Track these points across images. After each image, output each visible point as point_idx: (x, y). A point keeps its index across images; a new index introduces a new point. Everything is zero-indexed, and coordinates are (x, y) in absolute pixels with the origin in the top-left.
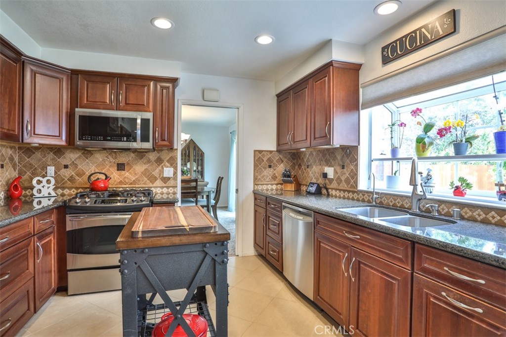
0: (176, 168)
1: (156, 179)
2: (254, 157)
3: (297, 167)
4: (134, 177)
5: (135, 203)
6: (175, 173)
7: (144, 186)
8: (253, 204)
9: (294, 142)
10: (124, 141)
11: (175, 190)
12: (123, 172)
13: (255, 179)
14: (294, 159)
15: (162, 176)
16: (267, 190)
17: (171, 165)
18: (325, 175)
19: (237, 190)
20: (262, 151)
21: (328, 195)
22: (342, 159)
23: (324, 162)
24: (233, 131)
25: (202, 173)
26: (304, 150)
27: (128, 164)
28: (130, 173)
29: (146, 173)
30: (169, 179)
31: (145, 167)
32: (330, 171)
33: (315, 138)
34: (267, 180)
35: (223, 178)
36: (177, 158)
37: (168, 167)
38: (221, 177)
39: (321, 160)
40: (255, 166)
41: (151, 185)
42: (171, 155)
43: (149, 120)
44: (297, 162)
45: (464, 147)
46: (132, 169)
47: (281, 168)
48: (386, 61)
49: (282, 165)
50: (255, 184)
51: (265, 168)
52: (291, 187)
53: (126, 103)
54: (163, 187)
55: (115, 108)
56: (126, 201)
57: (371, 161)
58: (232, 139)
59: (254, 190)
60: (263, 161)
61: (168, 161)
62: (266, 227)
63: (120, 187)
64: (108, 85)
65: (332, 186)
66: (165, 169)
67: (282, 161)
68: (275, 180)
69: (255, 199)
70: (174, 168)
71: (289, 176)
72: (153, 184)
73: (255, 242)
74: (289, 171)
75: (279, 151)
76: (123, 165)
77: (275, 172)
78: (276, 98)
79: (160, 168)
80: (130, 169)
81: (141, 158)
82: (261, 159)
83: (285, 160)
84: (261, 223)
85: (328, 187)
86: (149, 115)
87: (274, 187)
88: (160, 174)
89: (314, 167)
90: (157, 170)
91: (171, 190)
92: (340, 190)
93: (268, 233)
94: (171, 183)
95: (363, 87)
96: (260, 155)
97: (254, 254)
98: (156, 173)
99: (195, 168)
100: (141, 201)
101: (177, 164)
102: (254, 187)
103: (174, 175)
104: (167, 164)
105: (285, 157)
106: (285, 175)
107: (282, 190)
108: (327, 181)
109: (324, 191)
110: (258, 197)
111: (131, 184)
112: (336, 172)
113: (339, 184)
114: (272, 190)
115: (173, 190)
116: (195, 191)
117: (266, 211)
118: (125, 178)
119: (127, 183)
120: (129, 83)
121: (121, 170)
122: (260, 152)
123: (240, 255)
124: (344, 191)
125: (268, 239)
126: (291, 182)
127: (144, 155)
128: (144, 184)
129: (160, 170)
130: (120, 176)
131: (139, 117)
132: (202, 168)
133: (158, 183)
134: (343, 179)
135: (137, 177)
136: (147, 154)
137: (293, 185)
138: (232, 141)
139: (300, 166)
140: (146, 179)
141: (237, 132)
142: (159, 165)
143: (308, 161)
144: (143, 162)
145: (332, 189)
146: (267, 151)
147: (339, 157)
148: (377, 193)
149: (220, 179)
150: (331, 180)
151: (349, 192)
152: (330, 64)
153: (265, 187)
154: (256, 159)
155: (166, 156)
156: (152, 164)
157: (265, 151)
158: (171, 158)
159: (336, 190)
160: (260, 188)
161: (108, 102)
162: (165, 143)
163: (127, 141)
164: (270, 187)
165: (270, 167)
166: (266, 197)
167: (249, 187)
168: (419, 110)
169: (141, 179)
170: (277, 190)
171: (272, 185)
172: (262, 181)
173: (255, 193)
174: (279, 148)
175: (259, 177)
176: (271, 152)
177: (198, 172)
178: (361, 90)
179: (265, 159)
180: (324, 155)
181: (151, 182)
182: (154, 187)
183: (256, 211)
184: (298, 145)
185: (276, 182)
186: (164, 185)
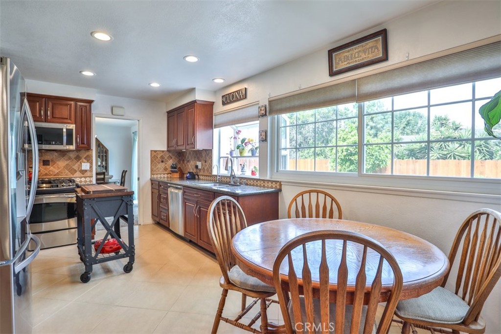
0: (91, 163)
1: (76, 171)
2: (151, 156)
3: (181, 162)
4: (58, 170)
5: (65, 187)
6: (91, 167)
7: (66, 176)
8: (150, 188)
9: (177, 146)
10: (53, 144)
11: (91, 179)
12: (48, 167)
13: (152, 170)
14: (180, 156)
15: (80, 169)
16: (161, 178)
17: (88, 161)
18: (197, 167)
19: (139, 179)
20: (157, 151)
21: (199, 179)
22: (205, 157)
23: (196, 159)
24: (136, 132)
25: (106, 168)
26: (185, 150)
27: (52, 161)
28: (54, 167)
29: (66, 167)
30: (86, 171)
31: (66, 163)
32: (199, 164)
33: (188, 144)
34: (161, 171)
35: (126, 171)
36: (92, 156)
37: (85, 162)
38: (125, 170)
39: (195, 157)
40: (152, 161)
41: (72, 176)
42: (87, 154)
43: (72, 130)
44: (182, 158)
45: (255, 152)
46: (56, 164)
47: (170, 162)
48: (224, 104)
49: (171, 160)
50: (152, 174)
51: (159, 163)
52: (177, 175)
53: (53, 117)
54: (81, 177)
55: (44, 120)
56: (57, 186)
57: (220, 158)
58: (134, 138)
59: (151, 178)
60: (157, 158)
61: (85, 158)
62: (159, 202)
63: (46, 178)
64: (38, 103)
65: (200, 174)
66: (83, 164)
67: (172, 158)
68: (166, 171)
69: (152, 184)
70: (90, 164)
71: (175, 168)
72: (73, 175)
73: (153, 214)
74: (175, 164)
75: (168, 151)
76: (48, 161)
77: (166, 165)
78: (167, 114)
79: (79, 163)
80: (54, 164)
81: (63, 156)
82: (155, 157)
83: (173, 157)
84: (156, 199)
85: (199, 174)
86: (72, 127)
87: (166, 176)
88: (79, 168)
89: (191, 162)
90: (77, 165)
91: (88, 179)
92: (204, 176)
93: (161, 206)
94: (88, 174)
95: (215, 115)
96: (155, 154)
97: (152, 223)
98: (75, 167)
99: (99, 164)
100: (69, 186)
101: (92, 160)
102: (151, 176)
103: (90, 168)
104: (84, 160)
105: (174, 155)
106: (172, 167)
107: (171, 177)
108: (198, 171)
109: (197, 177)
110: (153, 182)
111: (55, 175)
112: (202, 165)
113: (204, 172)
114: (164, 178)
115: (89, 179)
116: (103, 182)
117: (159, 192)
118: (50, 171)
119: (52, 175)
120: (55, 102)
121: (46, 165)
122: (155, 151)
123: (142, 224)
124: (206, 176)
125: (161, 210)
126: (176, 172)
127: (66, 154)
128: (66, 175)
129: (79, 165)
130: (45, 169)
131: (65, 127)
132: (107, 163)
133: (78, 174)
134: (206, 169)
135: (60, 170)
136: (68, 153)
137: (178, 174)
138: (134, 140)
139: (183, 161)
140: (67, 172)
141: (138, 133)
142: (78, 161)
143: (188, 158)
144: (65, 159)
145: (201, 175)
146: (160, 151)
147: (204, 156)
148: (219, 176)
149: (124, 172)
150: (200, 170)
151: (208, 176)
152: (195, 102)
153: (159, 176)
154: (152, 156)
155: (84, 154)
156: (73, 160)
157: (159, 151)
158: (88, 156)
159: (203, 175)
160: (155, 176)
161: (38, 115)
162: (84, 146)
163: (55, 144)
164: (162, 176)
165: (162, 162)
166: (159, 182)
167: (148, 176)
168: (240, 131)
169: (63, 172)
170: (168, 178)
171: (164, 174)
172: (156, 172)
173: (151, 180)
174: (169, 149)
175: (155, 169)
176: (163, 151)
177: (103, 166)
178: (214, 117)
179: (159, 156)
180: (197, 154)
181: (71, 173)
182: (74, 177)
183: (152, 192)
184: (180, 148)
185: (167, 172)
186: (83, 176)
